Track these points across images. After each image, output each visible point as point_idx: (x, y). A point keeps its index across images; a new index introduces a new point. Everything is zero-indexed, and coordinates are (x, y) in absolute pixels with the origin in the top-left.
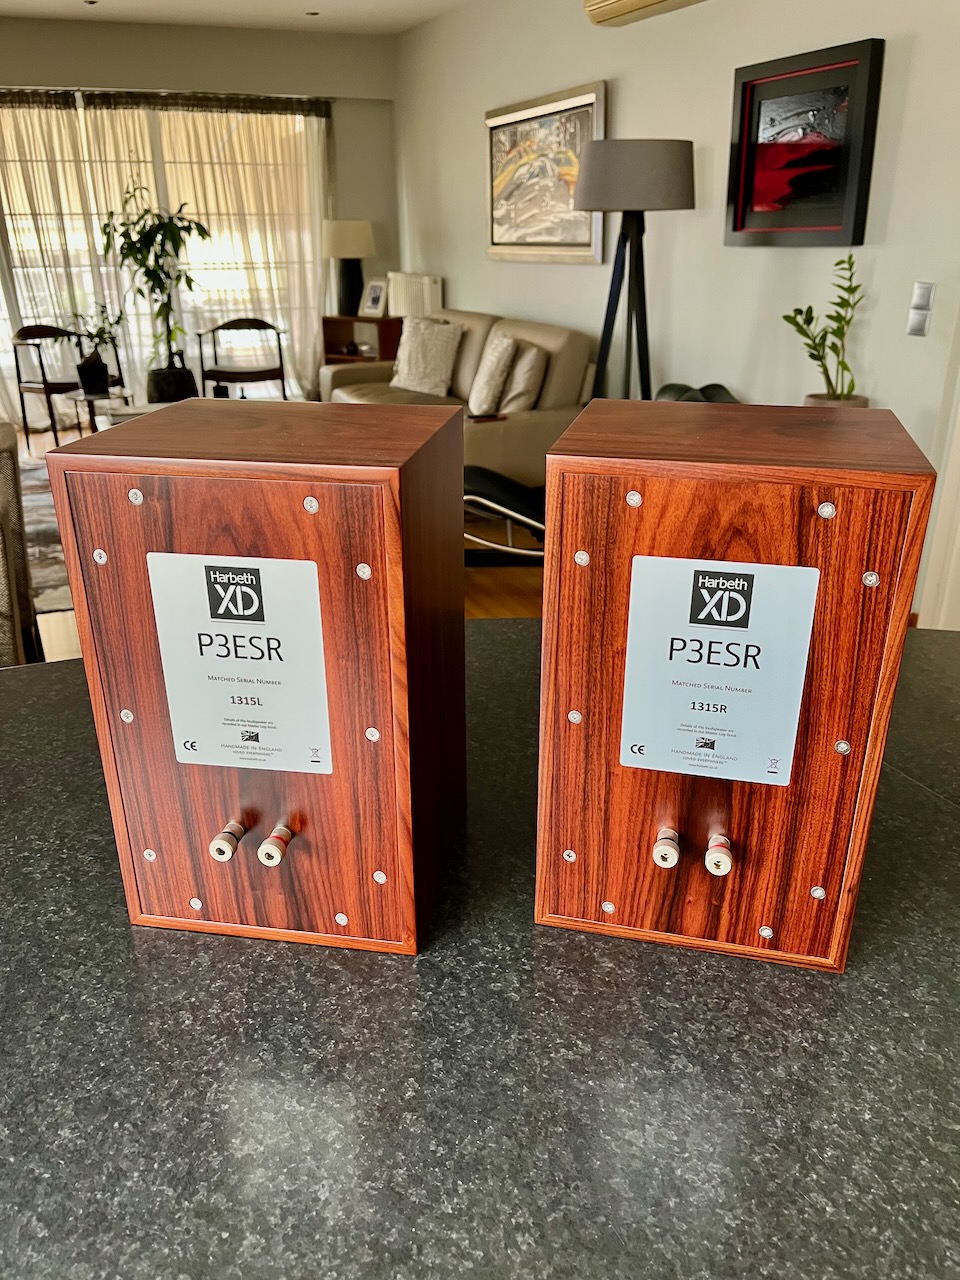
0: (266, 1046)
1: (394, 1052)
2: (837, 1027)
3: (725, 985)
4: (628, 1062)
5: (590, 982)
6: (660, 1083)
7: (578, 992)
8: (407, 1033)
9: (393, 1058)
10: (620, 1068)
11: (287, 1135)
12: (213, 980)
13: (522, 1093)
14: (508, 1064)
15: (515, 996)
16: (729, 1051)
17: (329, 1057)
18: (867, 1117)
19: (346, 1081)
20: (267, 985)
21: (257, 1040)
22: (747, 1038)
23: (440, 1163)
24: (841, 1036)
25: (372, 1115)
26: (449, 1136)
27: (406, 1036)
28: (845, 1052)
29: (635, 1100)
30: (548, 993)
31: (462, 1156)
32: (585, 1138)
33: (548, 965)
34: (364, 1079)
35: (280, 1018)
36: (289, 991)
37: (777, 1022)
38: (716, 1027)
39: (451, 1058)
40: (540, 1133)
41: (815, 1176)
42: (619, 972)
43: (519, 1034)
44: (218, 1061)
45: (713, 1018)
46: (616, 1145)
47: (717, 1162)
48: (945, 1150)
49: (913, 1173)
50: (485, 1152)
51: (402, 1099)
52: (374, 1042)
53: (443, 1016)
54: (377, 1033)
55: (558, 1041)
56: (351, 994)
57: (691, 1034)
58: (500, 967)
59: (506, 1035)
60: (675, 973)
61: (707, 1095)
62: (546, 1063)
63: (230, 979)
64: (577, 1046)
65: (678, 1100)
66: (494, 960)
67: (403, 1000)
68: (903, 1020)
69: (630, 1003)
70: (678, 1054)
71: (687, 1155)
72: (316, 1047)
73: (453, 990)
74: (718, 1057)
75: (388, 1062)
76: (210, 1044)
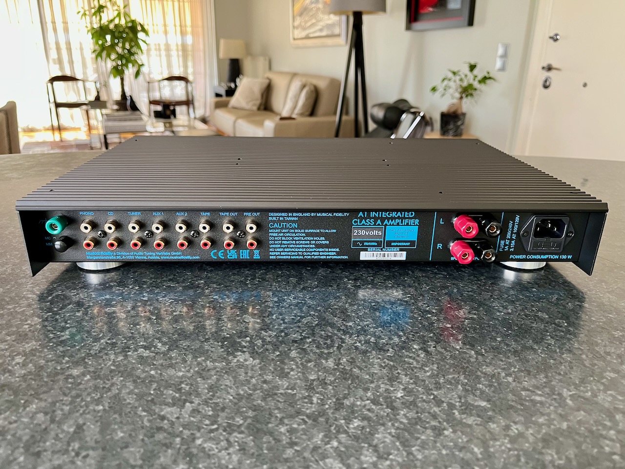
38: (285, 334)
45: (286, 328)
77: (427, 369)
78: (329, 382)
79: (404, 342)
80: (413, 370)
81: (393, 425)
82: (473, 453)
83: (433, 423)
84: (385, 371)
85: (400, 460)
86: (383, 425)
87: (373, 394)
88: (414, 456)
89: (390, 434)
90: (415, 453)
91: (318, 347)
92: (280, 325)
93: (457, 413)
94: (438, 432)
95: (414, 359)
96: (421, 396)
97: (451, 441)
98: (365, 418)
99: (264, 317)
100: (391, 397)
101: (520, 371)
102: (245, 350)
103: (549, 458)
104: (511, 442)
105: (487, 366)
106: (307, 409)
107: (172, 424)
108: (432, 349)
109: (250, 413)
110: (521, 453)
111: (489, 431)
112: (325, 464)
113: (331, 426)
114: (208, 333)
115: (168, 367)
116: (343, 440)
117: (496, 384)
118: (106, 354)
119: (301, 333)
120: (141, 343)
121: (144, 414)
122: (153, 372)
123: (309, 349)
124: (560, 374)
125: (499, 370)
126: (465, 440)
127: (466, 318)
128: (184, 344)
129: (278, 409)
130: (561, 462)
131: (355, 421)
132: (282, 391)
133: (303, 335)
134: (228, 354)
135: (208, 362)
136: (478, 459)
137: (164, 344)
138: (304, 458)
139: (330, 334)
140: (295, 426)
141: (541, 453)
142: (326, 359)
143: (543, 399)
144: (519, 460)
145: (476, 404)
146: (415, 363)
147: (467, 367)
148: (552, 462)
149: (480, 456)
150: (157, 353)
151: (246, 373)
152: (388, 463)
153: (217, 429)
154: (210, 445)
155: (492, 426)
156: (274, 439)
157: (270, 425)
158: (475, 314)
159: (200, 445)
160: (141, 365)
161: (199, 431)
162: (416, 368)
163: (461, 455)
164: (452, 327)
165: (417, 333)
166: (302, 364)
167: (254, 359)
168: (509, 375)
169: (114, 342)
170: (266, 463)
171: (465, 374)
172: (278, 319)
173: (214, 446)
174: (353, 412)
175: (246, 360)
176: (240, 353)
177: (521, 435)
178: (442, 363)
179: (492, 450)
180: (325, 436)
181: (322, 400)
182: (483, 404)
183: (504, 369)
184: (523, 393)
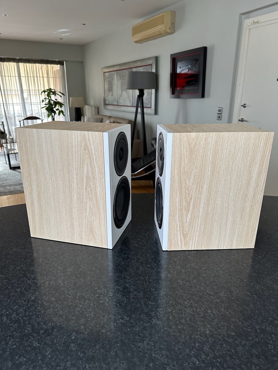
0: (29, 326)
1: (69, 325)
2: (199, 306)
3: (168, 296)
4: (140, 322)
5: (129, 298)
6: (149, 327)
7: (126, 302)
8: (74, 318)
9: (69, 326)
10: (137, 324)
11: (34, 354)
12: (14, 306)
13: (108, 334)
14: (104, 326)
15: (107, 304)
16: (169, 316)
17: (49, 328)
18: (208, 332)
19: (54, 335)
20: (31, 306)
21: (27, 324)
22: (174, 311)
23: (81, 359)
24: (201, 309)
25: (61, 345)
26: (84, 350)
27: (73, 319)
28: (202, 313)
29: (141, 334)
30: (117, 303)
31: (88, 356)
32: (126, 347)
33: (117, 294)
34: (59, 334)
35: (35, 317)
36: (38, 308)
37: (183, 306)
38: (166, 309)
39: (87, 325)
40: (112, 347)
41: (193, 352)
42: (138, 295)
43: (108, 316)
44: (14, 332)
45: (165, 306)
46: (135, 348)
47: (165, 351)
48: (230, 341)
49: (221, 349)
50: (95, 354)
51: (71, 339)
52: (63, 322)
53: (85, 312)
54: (65, 319)
55: (119, 317)
56: (57, 307)
57: (158, 312)
58: (103, 296)
59: (104, 316)
60: (154, 294)
61: (162, 330)
62: (115, 324)
63: (20, 305)
64: (125, 318)
65: (154, 332)
66: (101, 294)
67: (73, 308)
68: (217, 303)
69: (141, 304)
70: (154, 318)
71: (156, 349)
72: (45, 325)
73: (88, 304)
74: (166, 318)
75: (67, 328)
76: (11, 326)
77: (214, 321)
78: (185, 329)
79: (205, 310)
81: (208, 344)
82: (232, 352)
83: (220, 342)
84: (201, 323)
85: (213, 356)
86: (205, 344)
87: (200, 333)
88: (216, 355)
89: (208, 347)
90: (216, 353)
92: (162, 305)
93: (226, 338)
94: (221, 345)
96: (214, 332)
97: (226, 348)
98: (199, 342)
99: (156, 302)
100: (205, 334)
102: (154, 317)
103: (253, 352)
104: (243, 347)
105: (233, 318)
106: (181, 340)
107: (143, 349)
108: (214, 312)
109: (165, 343)
110: (246, 351)
111: (236, 344)
112: (192, 359)
113: (190, 346)
116: (195, 351)
117: (236, 326)
119: (171, 308)
121: (133, 346)
124: (255, 320)
126: (229, 348)
129: (173, 341)
130: (257, 353)
131: (197, 343)
132: (172, 334)
136: (234, 354)
138: (185, 358)
139: (180, 308)
140: (180, 347)
141: (251, 350)
142: (182, 319)
143: (251, 330)
144: (245, 353)
145: (231, 334)
146: (210, 319)
148: (254, 353)
149: (234, 353)
152: (209, 357)
153: (157, 350)
154: (157, 356)
155: (237, 342)
156: (175, 352)
157: (172, 347)
159: (154, 356)
161: (152, 351)
162: (211, 321)
163: (229, 353)
165: (209, 305)
166: (175, 322)
167: (159, 321)
168: (240, 321)
170: (175, 361)
171: (226, 322)
173: (158, 356)
174: (195, 340)
177: (245, 344)
179: (237, 350)
180: (189, 350)
181: (185, 336)
182: (233, 334)
184: (245, 328)
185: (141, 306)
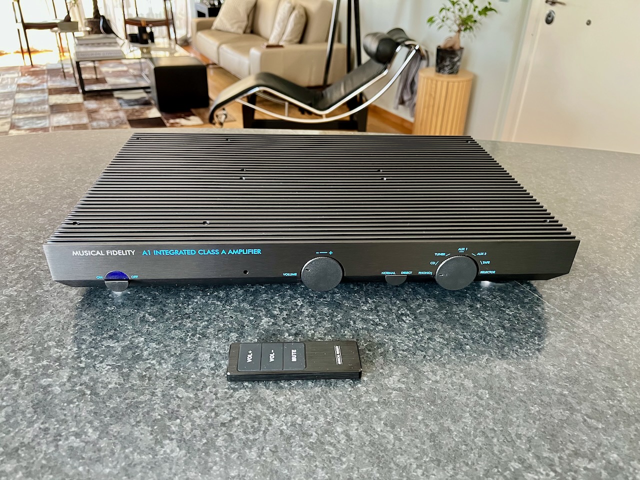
77: (344, 460)
80: (330, 462)
84: (304, 463)
91: (245, 432)
92: (212, 401)
95: (334, 446)
101: (432, 461)
102: (173, 436)
105: (401, 455)
108: (353, 433)
114: (140, 414)
115: (97, 461)
118: (39, 444)
119: (231, 412)
120: (73, 429)
122: (81, 469)
123: (235, 434)
124: (467, 464)
125: (412, 460)
127: (394, 389)
128: (115, 430)
133: (233, 415)
134: (157, 442)
135: (136, 454)
137: (96, 429)
139: (259, 414)
142: (250, 448)
146: (334, 452)
147: (383, 457)
150: (86, 443)
151: (170, 469)
158: (403, 383)
160: (70, 458)
162: (334, 458)
164: (378, 402)
165: (343, 410)
166: (226, 455)
167: (180, 450)
168: (419, 466)
169: (47, 428)
171: (378, 466)
172: (211, 392)
175: (172, 451)
176: (168, 441)
178: (360, 451)
183: (416, 458)
185: (150, 400)
